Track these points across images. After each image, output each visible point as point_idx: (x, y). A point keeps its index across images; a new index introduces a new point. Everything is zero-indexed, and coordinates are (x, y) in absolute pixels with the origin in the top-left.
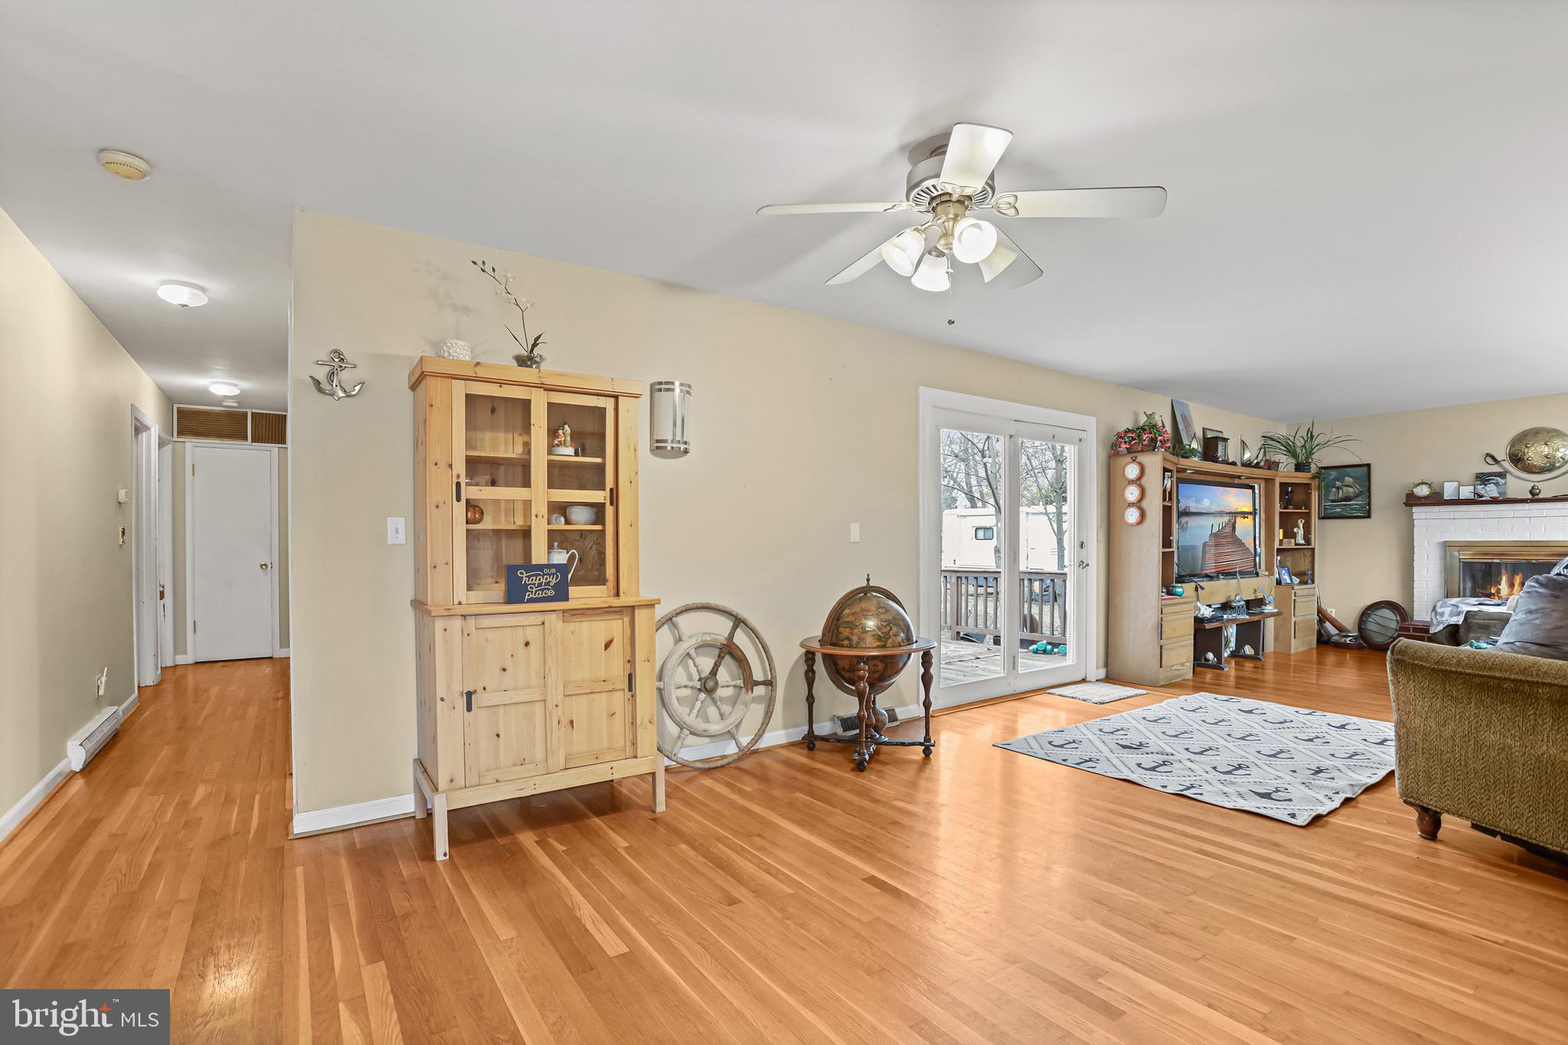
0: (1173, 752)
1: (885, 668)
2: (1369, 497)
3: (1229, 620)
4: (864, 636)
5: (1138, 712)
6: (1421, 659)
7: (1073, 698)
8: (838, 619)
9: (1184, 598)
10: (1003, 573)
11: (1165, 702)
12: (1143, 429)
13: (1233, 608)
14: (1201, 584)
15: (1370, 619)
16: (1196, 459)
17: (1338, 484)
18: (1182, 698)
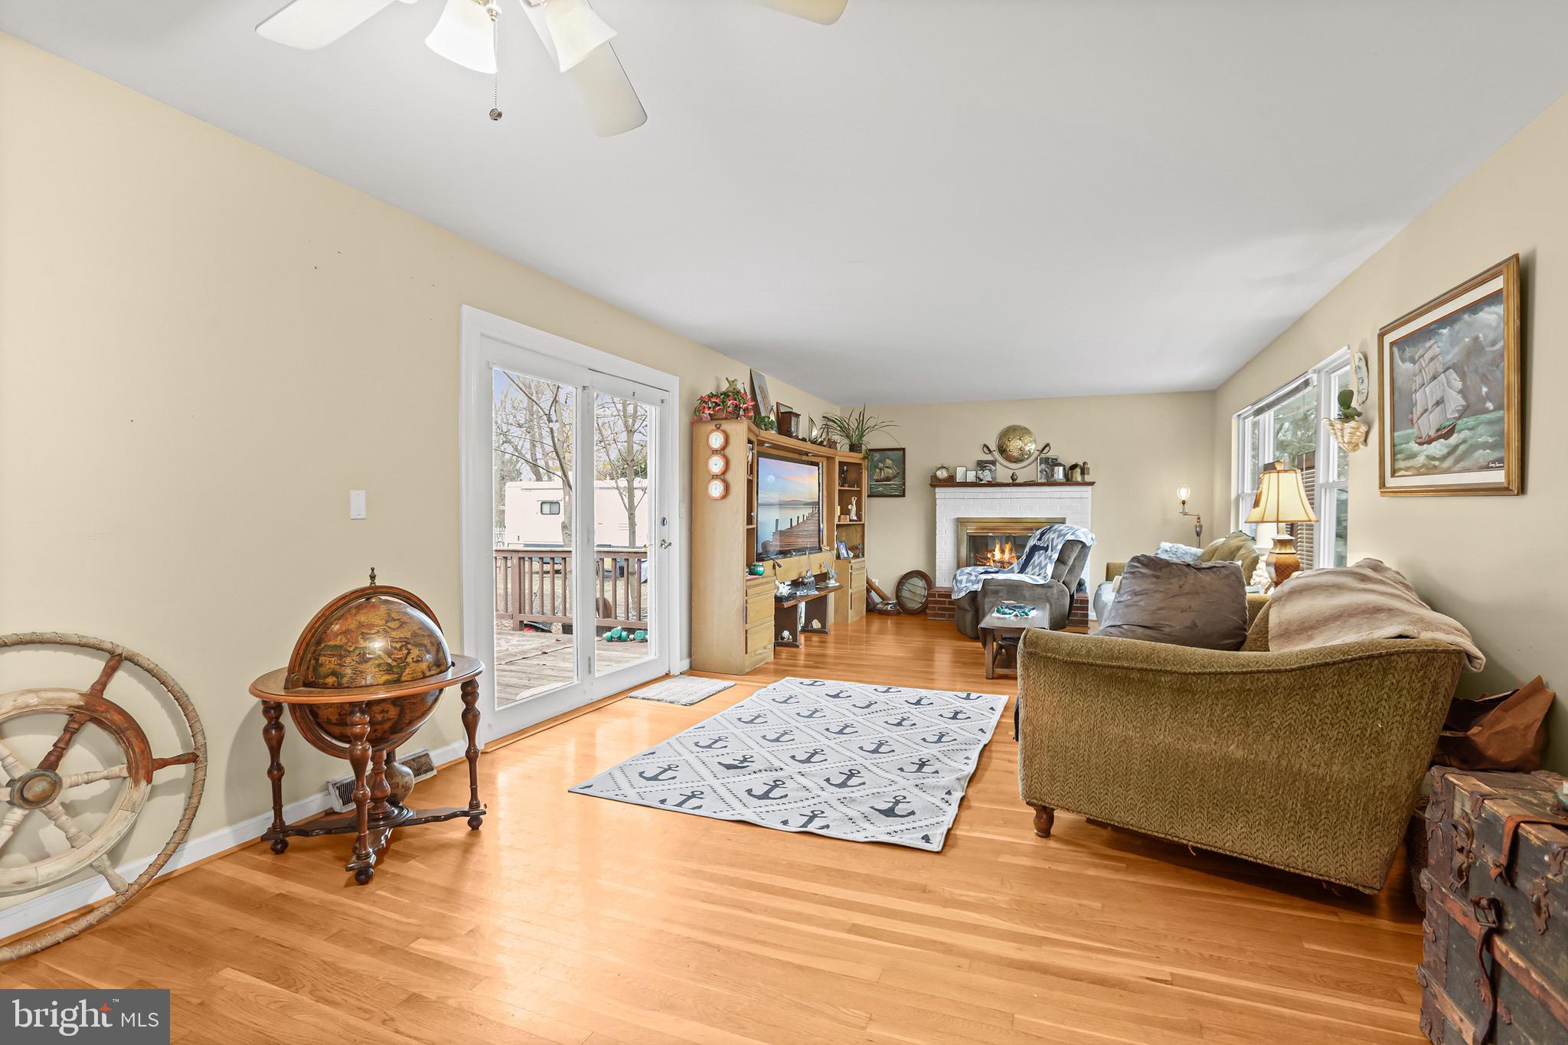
0: (783, 766)
1: (401, 714)
2: (904, 478)
3: (801, 596)
4: (362, 667)
5: (731, 712)
6: (1053, 650)
7: (658, 700)
8: (319, 643)
9: (766, 577)
10: (574, 553)
11: (756, 694)
12: (726, 394)
13: (805, 585)
14: (779, 561)
15: (904, 587)
16: (773, 432)
17: (881, 465)
18: (771, 686)
